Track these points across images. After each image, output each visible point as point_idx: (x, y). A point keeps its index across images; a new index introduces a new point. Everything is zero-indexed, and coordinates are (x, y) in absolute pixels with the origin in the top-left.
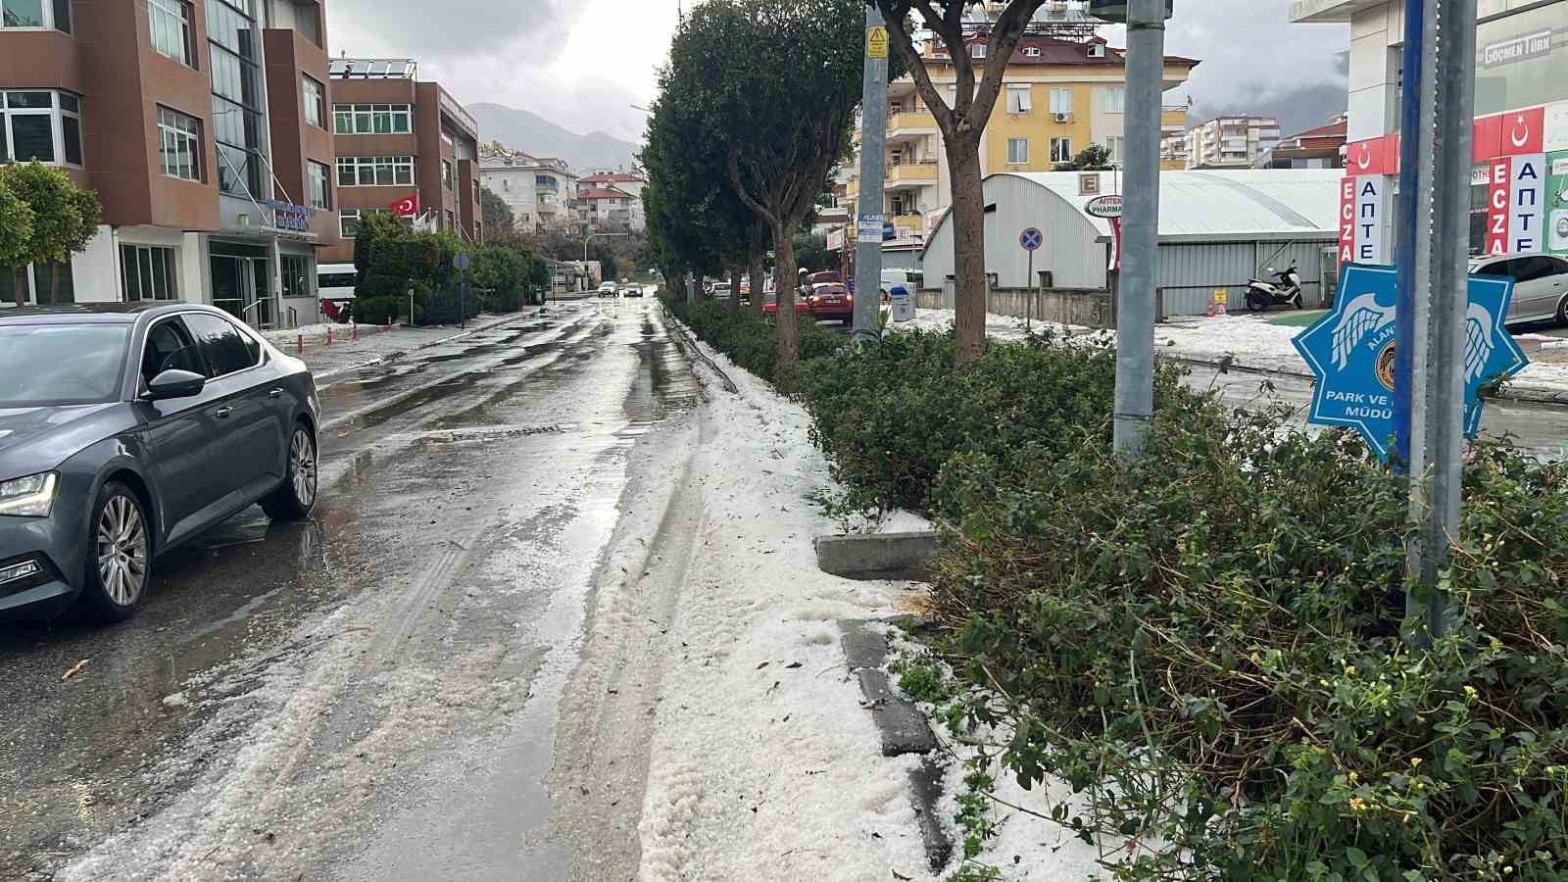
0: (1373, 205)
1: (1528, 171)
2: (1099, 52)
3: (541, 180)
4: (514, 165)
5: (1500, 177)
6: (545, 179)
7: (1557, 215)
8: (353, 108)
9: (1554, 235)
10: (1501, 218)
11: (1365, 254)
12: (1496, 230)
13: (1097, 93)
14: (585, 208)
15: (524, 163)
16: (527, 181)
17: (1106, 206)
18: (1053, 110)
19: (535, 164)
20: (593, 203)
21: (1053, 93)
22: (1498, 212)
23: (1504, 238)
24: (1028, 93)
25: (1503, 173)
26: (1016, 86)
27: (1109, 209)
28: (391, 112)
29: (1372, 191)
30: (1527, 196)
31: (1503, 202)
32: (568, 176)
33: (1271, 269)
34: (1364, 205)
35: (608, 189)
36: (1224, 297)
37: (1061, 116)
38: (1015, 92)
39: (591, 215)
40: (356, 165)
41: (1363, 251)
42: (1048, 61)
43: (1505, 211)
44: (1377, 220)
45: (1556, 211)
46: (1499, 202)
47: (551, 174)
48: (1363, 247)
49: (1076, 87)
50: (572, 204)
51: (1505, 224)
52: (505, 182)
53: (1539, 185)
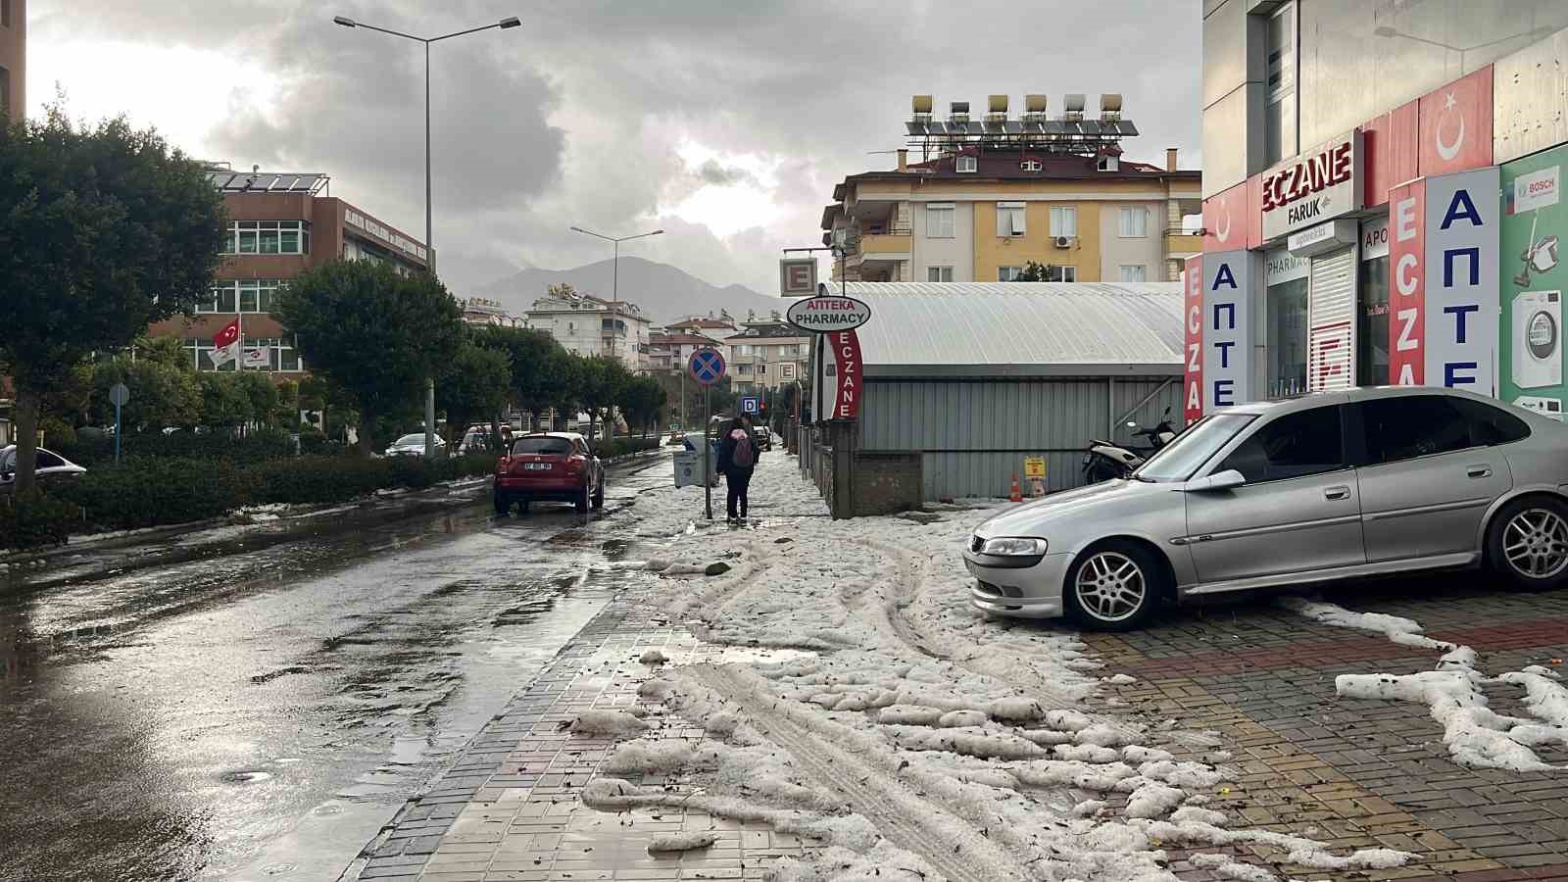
0: (1231, 307)
1: (1461, 208)
2: (1112, 166)
3: (607, 323)
4: (581, 308)
5: (1407, 227)
6: (612, 324)
7: (1529, 305)
8: (237, 225)
9: (1522, 356)
10: (1410, 315)
11: (1223, 398)
12: (1404, 344)
13: (1106, 215)
14: (667, 353)
15: (591, 306)
16: (592, 326)
17: (820, 312)
18: (1055, 233)
19: (603, 307)
20: (677, 348)
21: (1054, 214)
22: (1406, 303)
23: (1417, 358)
24: (1022, 213)
25: (1410, 218)
26: (1007, 205)
27: (824, 318)
28: (279, 230)
29: (1231, 280)
30: (1461, 264)
31: (1414, 281)
32: (640, 320)
33: (1131, 424)
34: (1217, 308)
35: (693, 336)
36: (1041, 469)
37: (1063, 240)
38: (1008, 212)
39: (674, 360)
40: (238, 290)
41: (1218, 393)
42: (1049, 176)
43: (1417, 301)
44: (1239, 335)
45: (1524, 295)
46: (1407, 283)
47: (619, 318)
48: (1218, 384)
49: (1080, 206)
50: (643, 349)
51: (1418, 332)
52: (571, 326)
53: (1485, 238)
